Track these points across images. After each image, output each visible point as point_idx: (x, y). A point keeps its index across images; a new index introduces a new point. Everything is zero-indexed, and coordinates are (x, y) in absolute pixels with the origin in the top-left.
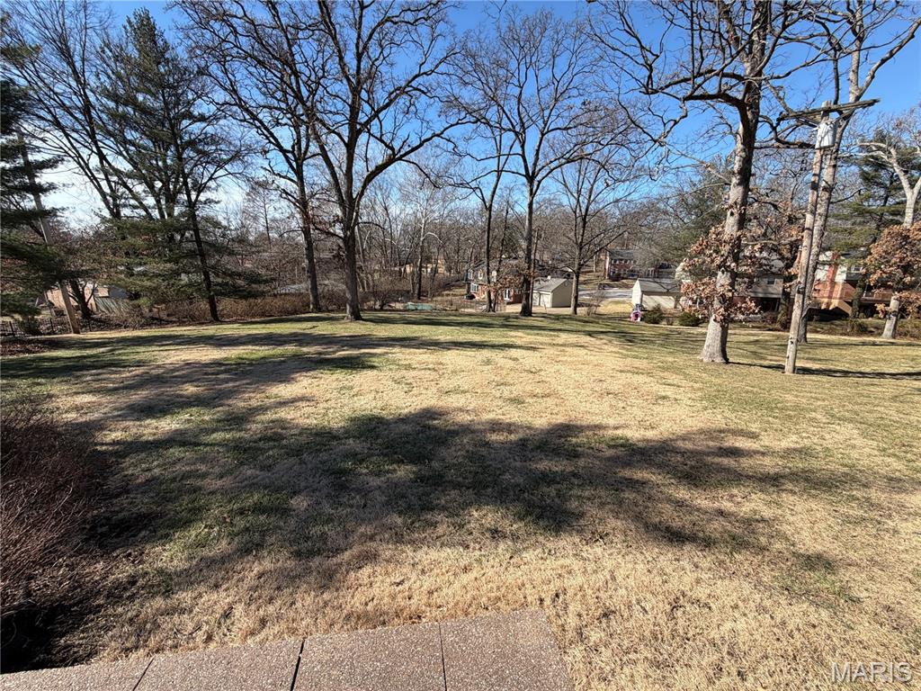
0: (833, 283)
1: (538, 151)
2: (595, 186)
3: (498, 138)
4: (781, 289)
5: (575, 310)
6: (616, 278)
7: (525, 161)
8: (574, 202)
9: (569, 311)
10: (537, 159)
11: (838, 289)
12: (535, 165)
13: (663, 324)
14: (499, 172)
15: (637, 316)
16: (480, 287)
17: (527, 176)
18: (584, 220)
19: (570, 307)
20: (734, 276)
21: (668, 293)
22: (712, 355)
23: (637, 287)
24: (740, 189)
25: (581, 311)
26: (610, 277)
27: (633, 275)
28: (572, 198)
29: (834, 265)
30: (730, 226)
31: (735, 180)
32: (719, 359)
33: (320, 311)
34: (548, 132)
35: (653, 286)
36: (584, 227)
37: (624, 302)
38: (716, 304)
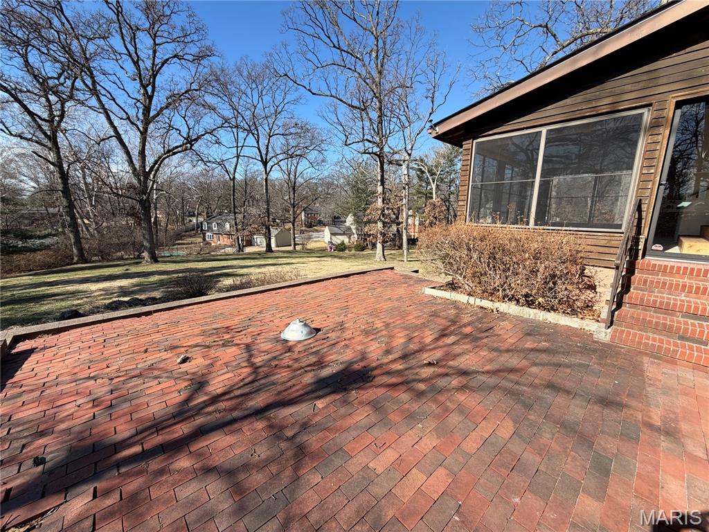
0: (415, 225)
1: (268, 146)
2: (298, 168)
3: (236, 134)
4: (396, 229)
5: (295, 248)
6: (310, 226)
7: (260, 151)
8: (286, 177)
9: (291, 248)
10: (267, 151)
11: (417, 228)
12: (267, 154)
13: (347, 251)
14: (238, 157)
15: (331, 248)
16: (215, 236)
17: (262, 161)
18: (294, 189)
19: (291, 245)
20: (384, 223)
21: (344, 234)
22: (380, 258)
23: (327, 231)
24: (381, 187)
25: (298, 248)
26: (306, 226)
27: (321, 223)
28: (285, 175)
29: (414, 216)
30: (379, 203)
31: (379, 184)
32: (383, 259)
33: (86, 262)
34: (273, 135)
35: (336, 230)
36: (294, 194)
37: (319, 241)
38: (379, 235)
